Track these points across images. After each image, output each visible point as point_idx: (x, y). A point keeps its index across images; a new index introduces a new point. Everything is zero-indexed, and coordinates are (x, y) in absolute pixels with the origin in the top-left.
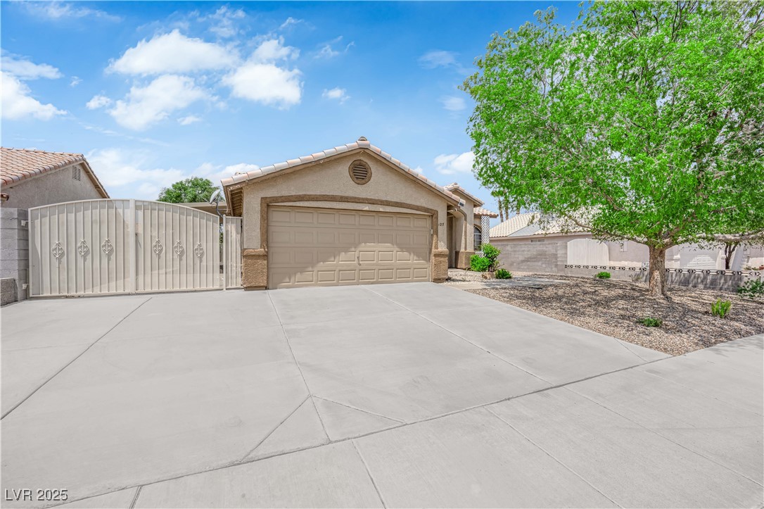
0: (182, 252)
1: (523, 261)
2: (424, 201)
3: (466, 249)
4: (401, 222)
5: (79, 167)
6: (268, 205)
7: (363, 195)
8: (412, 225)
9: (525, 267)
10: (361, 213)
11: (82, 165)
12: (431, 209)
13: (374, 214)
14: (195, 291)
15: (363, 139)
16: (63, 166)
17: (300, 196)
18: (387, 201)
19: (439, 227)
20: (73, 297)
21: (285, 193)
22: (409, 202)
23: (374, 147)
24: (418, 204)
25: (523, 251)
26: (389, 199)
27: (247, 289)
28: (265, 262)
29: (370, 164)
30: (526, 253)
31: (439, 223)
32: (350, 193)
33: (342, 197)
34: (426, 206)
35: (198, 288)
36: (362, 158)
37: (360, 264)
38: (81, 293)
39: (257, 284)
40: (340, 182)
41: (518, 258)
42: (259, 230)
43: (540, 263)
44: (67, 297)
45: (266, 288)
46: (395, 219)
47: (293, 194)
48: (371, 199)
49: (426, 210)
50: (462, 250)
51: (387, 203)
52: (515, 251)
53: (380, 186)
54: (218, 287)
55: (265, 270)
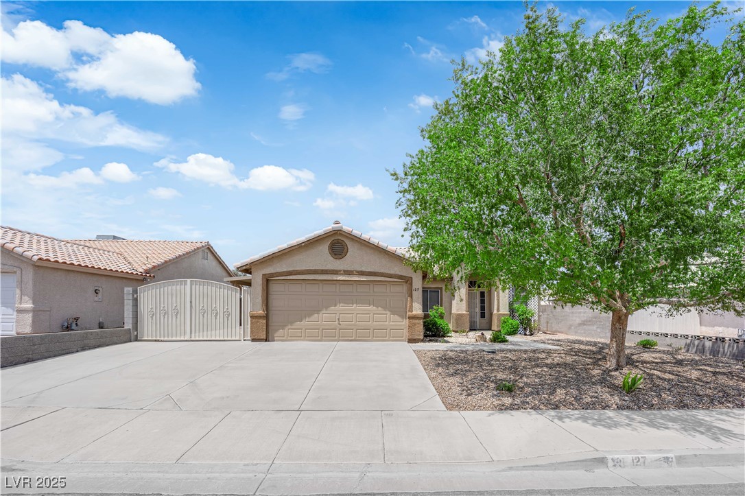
0: (217, 314)
1: (580, 325)
2: (397, 269)
3: (498, 310)
4: (378, 289)
5: (207, 251)
6: (267, 280)
7: (341, 268)
8: (388, 290)
9: (582, 332)
10: (341, 282)
11: (208, 248)
12: (405, 276)
13: (353, 282)
14: (224, 341)
15: (337, 223)
16: (193, 251)
17: (289, 271)
18: (361, 271)
19: (414, 292)
20: (158, 341)
21: (279, 270)
22: (382, 271)
23: (346, 228)
24: (392, 272)
25: (580, 313)
26: (364, 269)
27: (253, 340)
28: (265, 321)
29: (347, 241)
30: (582, 315)
31: (414, 288)
32: (330, 267)
33: (322, 270)
34: (400, 274)
35: (226, 339)
36: (339, 238)
37: (340, 324)
38: (162, 339)
39: (259, 338)
40: (322, 258)
41: (575, 320)
42: (260, 298)
43: (595, 328)
44: (156, 341)
45: (266, 341)
46: (371, 286)
47: (285, 270)
48: (348, 271)
49: (400, 277)
50: (495, 312)
51: (362, 273)
52: (573, 313)
53: (354, 259)
54: (238, 338)
55: (265, 327)
